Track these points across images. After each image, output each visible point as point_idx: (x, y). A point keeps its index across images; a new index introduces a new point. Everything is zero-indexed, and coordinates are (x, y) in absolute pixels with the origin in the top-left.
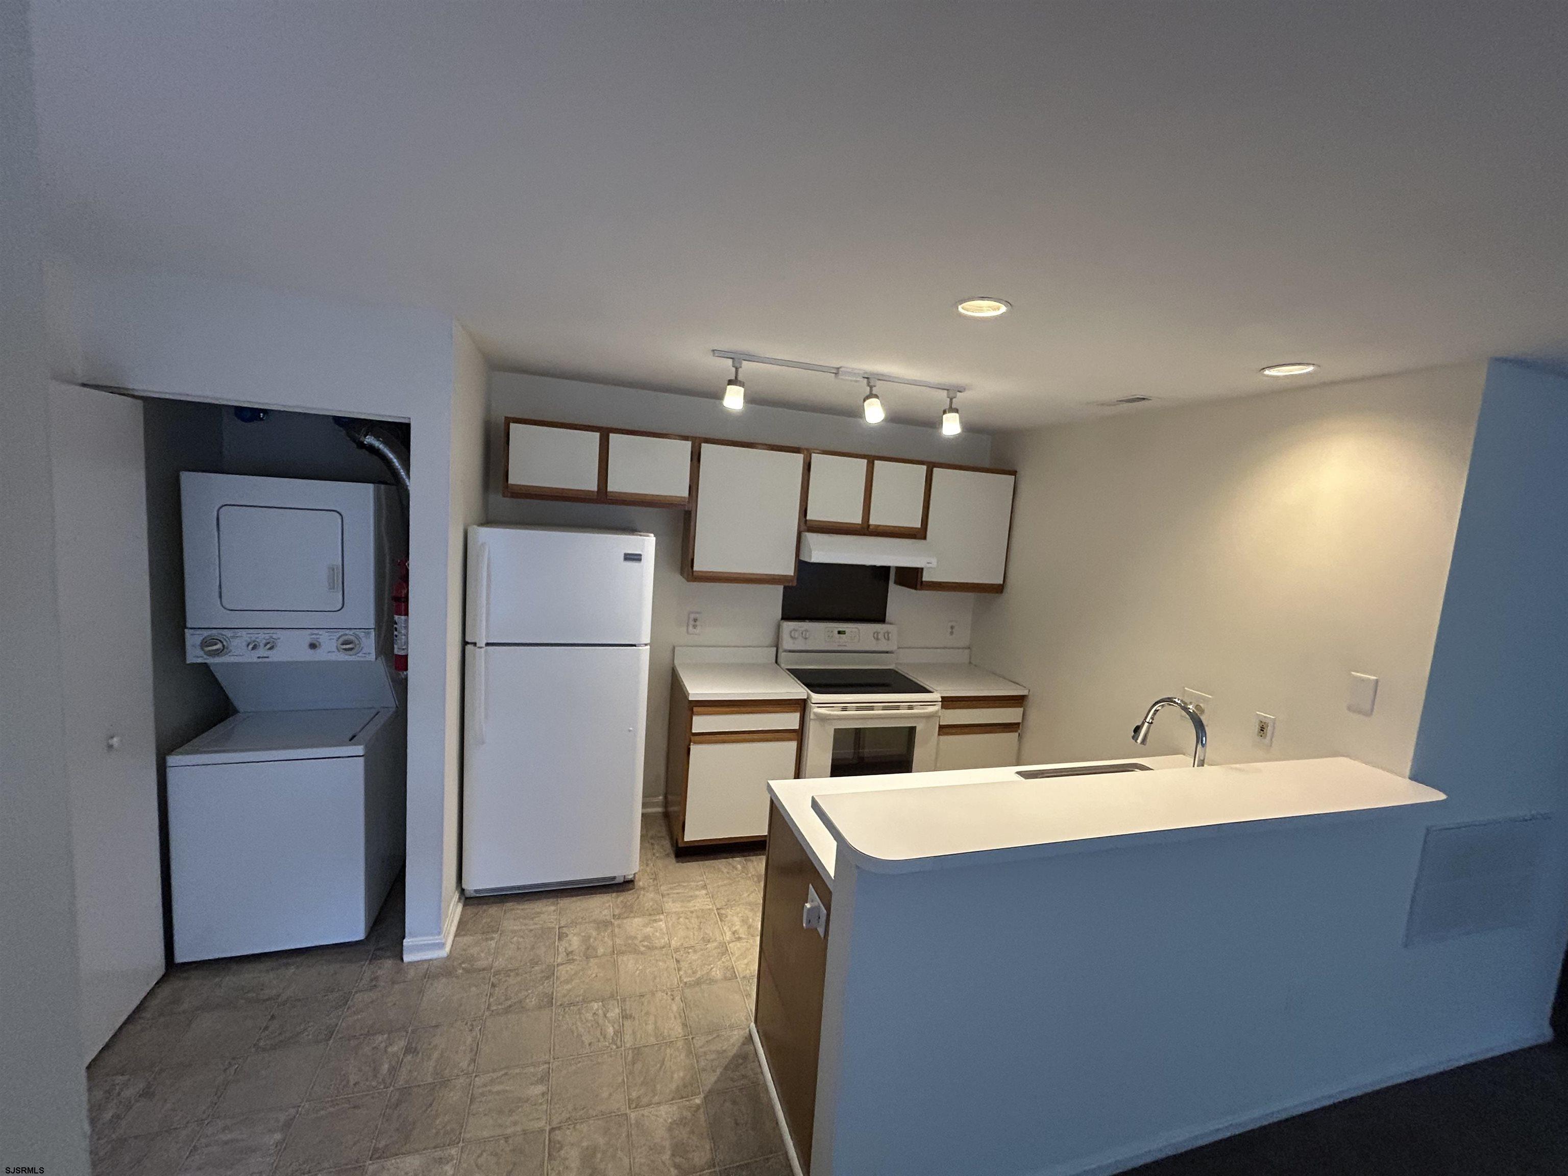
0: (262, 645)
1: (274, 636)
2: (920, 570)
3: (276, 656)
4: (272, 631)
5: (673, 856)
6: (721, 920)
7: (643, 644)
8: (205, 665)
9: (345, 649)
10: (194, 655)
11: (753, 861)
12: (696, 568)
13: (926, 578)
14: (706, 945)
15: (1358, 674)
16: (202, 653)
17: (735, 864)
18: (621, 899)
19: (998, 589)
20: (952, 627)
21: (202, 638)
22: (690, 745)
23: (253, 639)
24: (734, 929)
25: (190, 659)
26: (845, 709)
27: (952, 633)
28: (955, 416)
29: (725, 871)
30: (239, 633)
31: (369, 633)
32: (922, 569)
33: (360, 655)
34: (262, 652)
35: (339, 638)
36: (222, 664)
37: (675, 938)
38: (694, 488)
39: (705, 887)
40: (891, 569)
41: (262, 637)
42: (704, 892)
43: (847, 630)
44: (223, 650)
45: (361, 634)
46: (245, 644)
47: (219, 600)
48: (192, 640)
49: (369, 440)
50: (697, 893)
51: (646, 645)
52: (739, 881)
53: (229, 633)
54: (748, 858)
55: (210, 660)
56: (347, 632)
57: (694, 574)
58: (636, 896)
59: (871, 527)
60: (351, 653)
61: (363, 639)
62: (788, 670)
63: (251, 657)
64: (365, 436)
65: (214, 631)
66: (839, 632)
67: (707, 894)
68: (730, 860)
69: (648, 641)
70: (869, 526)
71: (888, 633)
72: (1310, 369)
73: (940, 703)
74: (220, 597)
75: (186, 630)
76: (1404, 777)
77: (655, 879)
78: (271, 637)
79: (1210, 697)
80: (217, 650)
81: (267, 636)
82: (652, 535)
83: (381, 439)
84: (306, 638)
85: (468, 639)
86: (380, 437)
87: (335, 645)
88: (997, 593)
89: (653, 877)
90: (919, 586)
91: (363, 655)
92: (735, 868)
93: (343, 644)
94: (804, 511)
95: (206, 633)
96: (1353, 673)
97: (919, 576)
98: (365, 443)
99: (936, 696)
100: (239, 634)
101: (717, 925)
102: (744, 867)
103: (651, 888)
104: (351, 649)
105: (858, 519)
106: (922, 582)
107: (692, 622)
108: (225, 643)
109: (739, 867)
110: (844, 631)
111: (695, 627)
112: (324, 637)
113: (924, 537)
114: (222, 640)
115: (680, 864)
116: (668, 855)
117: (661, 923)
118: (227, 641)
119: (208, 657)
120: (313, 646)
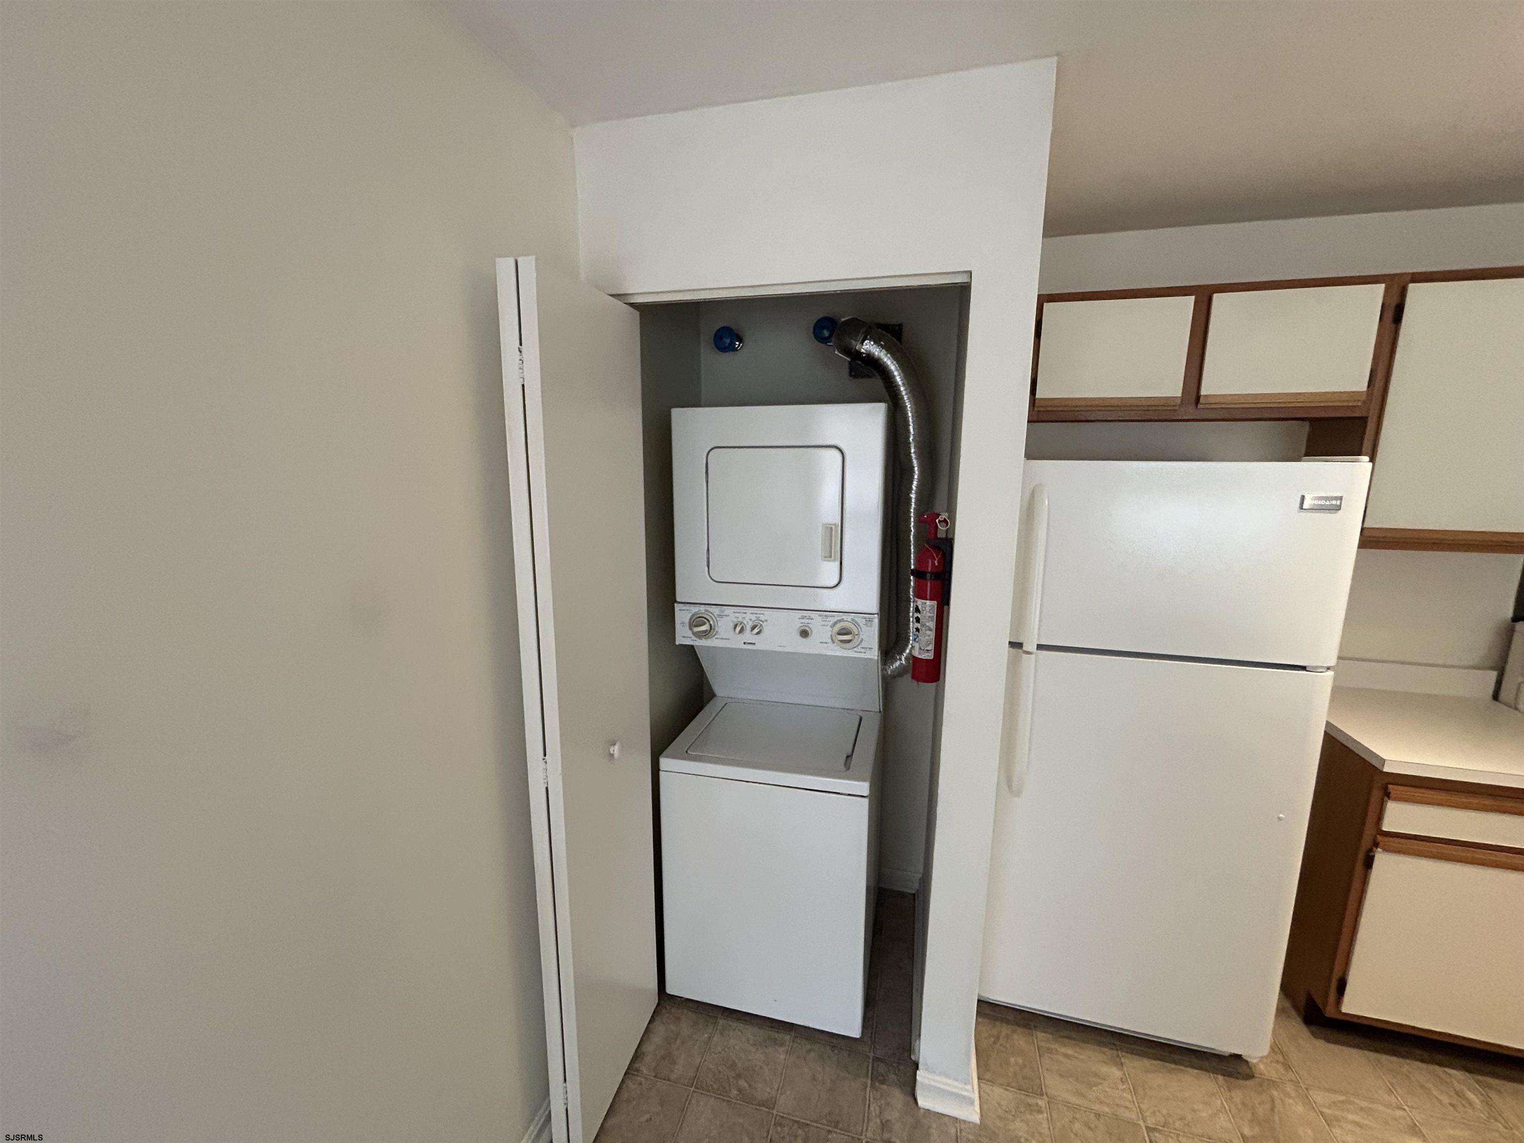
0: (748, 628)
1: (762, 618)
3: (763, 643)
4: (759, 611)
7: (1323, 667)
8: (692, 647)
9: (842, 641)
10: (684, 636)
12: (1369, 523)
16: (690, 633)
21: (691, 614)
22: (1373, 850)
23: (740, 619)
25: (679, 641)
30: (728, 610)
31: (871, 621)
33: (859, 649)
34: (748, 636)
35: (835, 623)
36: (708, 648)
41: (748, 618)
44: (710, 631)
45: (860, 619)
46: (732, 625)
47: (707, 568)
48: (682, 616)
49: (869, 347)
51: (1328, 668)
53: (716, 610)
55: (698, 643)
56: (845, 617)
57: (1365, 532)
60: (848, 645)
61: (864, 628)
63: (737, 642)
64: (862, 343)
65: (702, 608)
69: (1332, 662)
74: (708, 566)
75: (676, 605)
78: (758, 619)
80: (705, 631)
81: (753, 617)
83: (882, 343)
84: (795, 621)
85: (1012, 639)
86: (880, 341)
87: (829, 634)
91: (863, 650)
93: (839, 634)
95: (694, 609)
98: (863, 350)
100: (726, 613)
104: (849, 641)
108: (711, 622)
112: (817, 624)
114: (710, 619)
118: (714, 622)
119: (696, 639)
120: (804, 634)
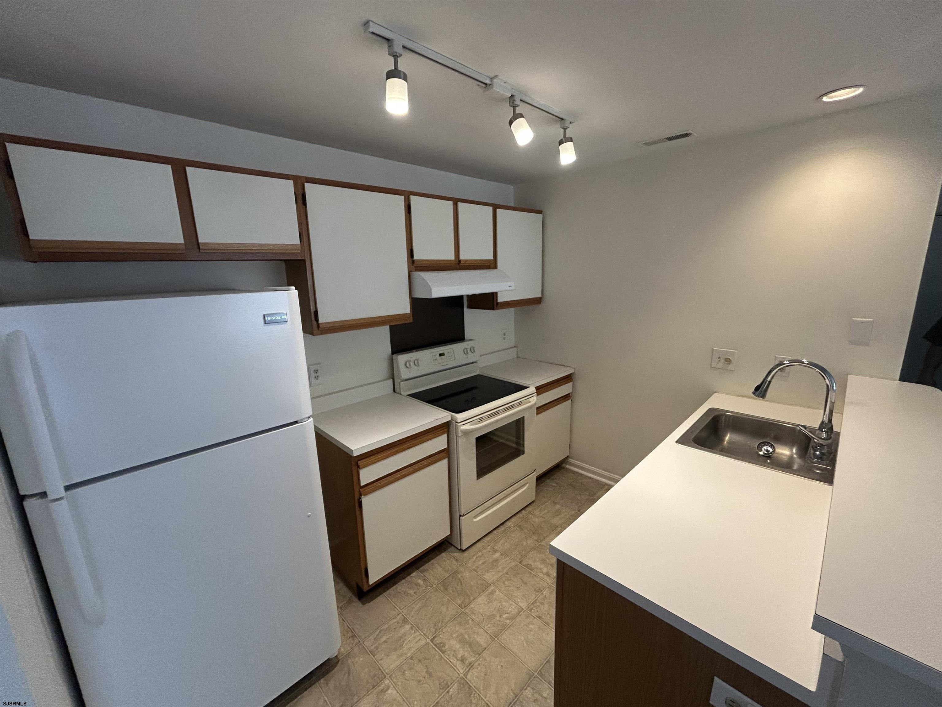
2: (495, 294)
5: (355, 599)
6: (443, 652)
7: (306, 418)
11: (428, 570)
12: (321, 320)
13: (500, 299)
14: (448, 692)
15: (859, 319)
17: (415, 580)
18: (332, 683)
19: (537, 301)
20: (504, 334)
22: (360, 498)
24: (460, 656)
26: (481, 420)
27: (504, 339)
28: (570, 145)
29: (412, 592)
32: (496, 293)
37: (416, 703)
38: (305, 234)
39: (405, 621)
40: (464, 297)
42: (407, 627)
43: (445, 352)
50: (403, 631)
51: (310, 417)
52: (430, 597)
54: (421, 568)
57: (321, 326)
58: (346, 669)
59: (462, 262)
62: (408, 395)
66: (440, 355)
67: (411, 628)
68: (408, 578)
69: (311, 414)
70: (460, 261)
71: (473, 348)
72: (861, 90)
73: (536, 394)
76: (895, 380)
77: (354, 636)
79: (736, 351)
82: (293, 288)
85: (22, 493)
88: (537, 304)
89: (350, 634)
90: (495, 307)
92: (417, 585)
94: (411, 253)
96: (854, 319)
97: (495, 300)
99: (532, 389)
101: (443, 661)
102: (424, 580)
103: (356, 650)
105: (451, 256)
106: (497, 303)
107: (313, 375)
109: (420, 581)
110: (443, 353)
111: (317, 378)
113: (495, 267)
115: (367, 604)
116: (350, 601)
117: (390, 691)
